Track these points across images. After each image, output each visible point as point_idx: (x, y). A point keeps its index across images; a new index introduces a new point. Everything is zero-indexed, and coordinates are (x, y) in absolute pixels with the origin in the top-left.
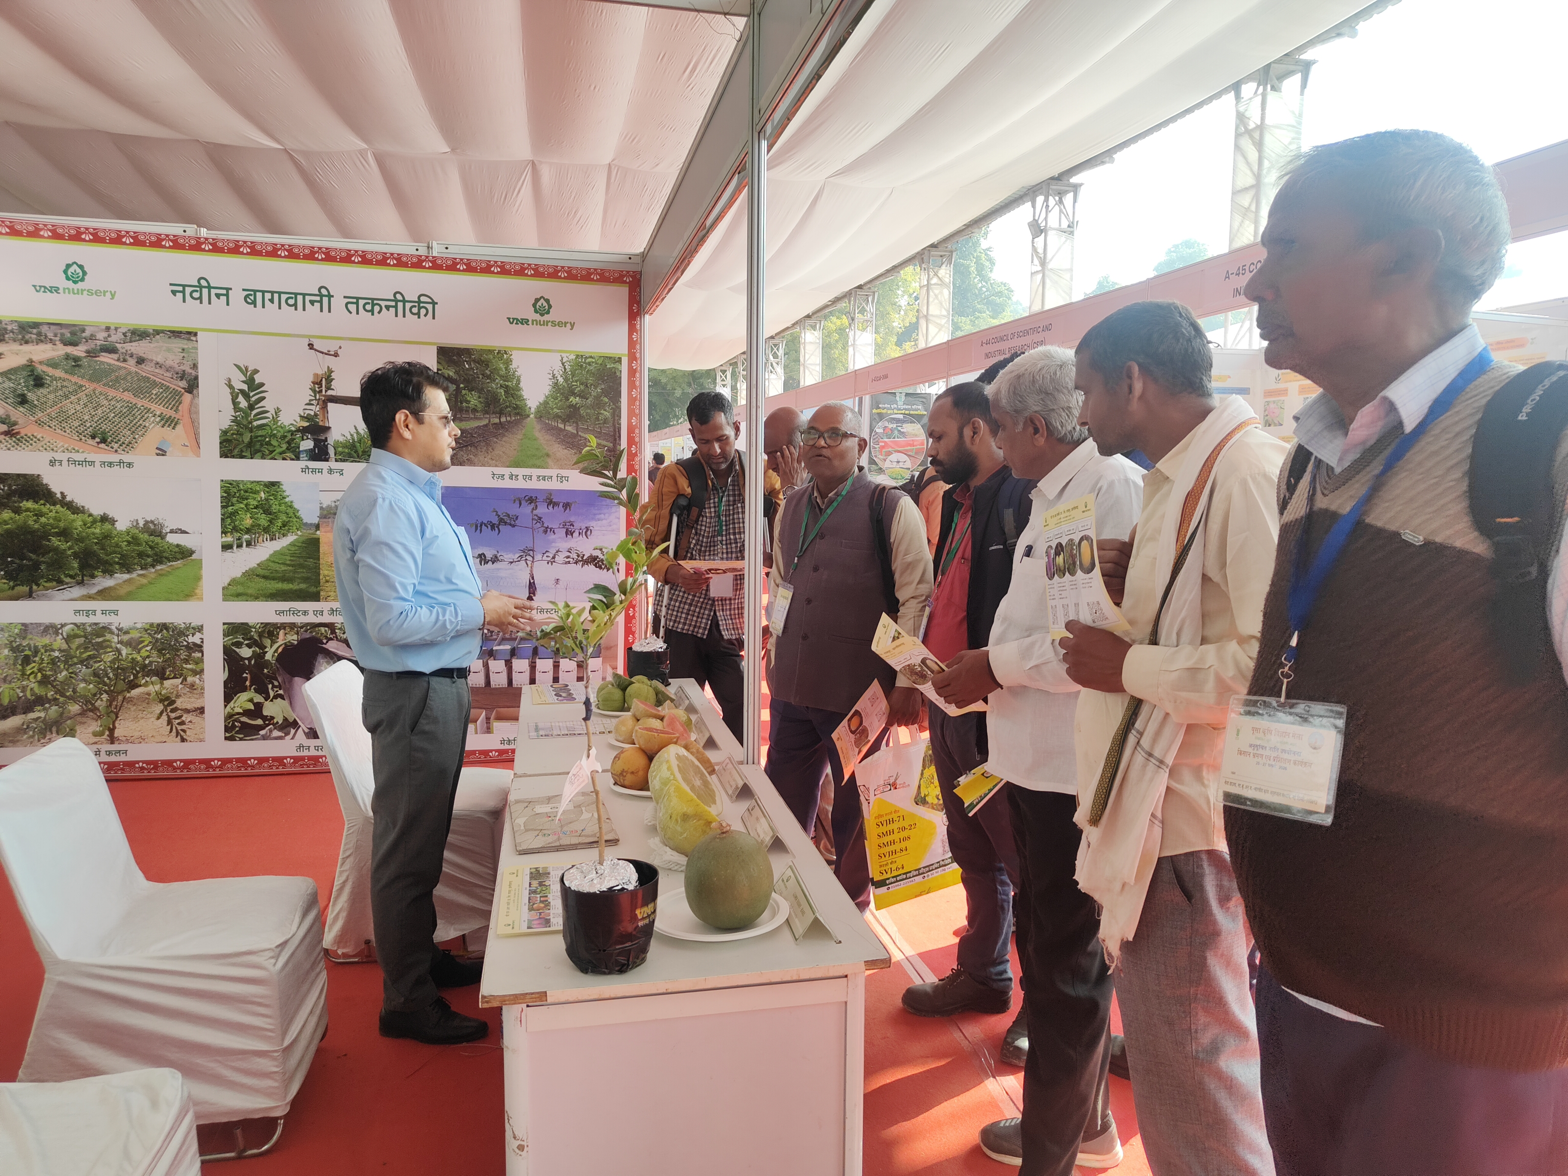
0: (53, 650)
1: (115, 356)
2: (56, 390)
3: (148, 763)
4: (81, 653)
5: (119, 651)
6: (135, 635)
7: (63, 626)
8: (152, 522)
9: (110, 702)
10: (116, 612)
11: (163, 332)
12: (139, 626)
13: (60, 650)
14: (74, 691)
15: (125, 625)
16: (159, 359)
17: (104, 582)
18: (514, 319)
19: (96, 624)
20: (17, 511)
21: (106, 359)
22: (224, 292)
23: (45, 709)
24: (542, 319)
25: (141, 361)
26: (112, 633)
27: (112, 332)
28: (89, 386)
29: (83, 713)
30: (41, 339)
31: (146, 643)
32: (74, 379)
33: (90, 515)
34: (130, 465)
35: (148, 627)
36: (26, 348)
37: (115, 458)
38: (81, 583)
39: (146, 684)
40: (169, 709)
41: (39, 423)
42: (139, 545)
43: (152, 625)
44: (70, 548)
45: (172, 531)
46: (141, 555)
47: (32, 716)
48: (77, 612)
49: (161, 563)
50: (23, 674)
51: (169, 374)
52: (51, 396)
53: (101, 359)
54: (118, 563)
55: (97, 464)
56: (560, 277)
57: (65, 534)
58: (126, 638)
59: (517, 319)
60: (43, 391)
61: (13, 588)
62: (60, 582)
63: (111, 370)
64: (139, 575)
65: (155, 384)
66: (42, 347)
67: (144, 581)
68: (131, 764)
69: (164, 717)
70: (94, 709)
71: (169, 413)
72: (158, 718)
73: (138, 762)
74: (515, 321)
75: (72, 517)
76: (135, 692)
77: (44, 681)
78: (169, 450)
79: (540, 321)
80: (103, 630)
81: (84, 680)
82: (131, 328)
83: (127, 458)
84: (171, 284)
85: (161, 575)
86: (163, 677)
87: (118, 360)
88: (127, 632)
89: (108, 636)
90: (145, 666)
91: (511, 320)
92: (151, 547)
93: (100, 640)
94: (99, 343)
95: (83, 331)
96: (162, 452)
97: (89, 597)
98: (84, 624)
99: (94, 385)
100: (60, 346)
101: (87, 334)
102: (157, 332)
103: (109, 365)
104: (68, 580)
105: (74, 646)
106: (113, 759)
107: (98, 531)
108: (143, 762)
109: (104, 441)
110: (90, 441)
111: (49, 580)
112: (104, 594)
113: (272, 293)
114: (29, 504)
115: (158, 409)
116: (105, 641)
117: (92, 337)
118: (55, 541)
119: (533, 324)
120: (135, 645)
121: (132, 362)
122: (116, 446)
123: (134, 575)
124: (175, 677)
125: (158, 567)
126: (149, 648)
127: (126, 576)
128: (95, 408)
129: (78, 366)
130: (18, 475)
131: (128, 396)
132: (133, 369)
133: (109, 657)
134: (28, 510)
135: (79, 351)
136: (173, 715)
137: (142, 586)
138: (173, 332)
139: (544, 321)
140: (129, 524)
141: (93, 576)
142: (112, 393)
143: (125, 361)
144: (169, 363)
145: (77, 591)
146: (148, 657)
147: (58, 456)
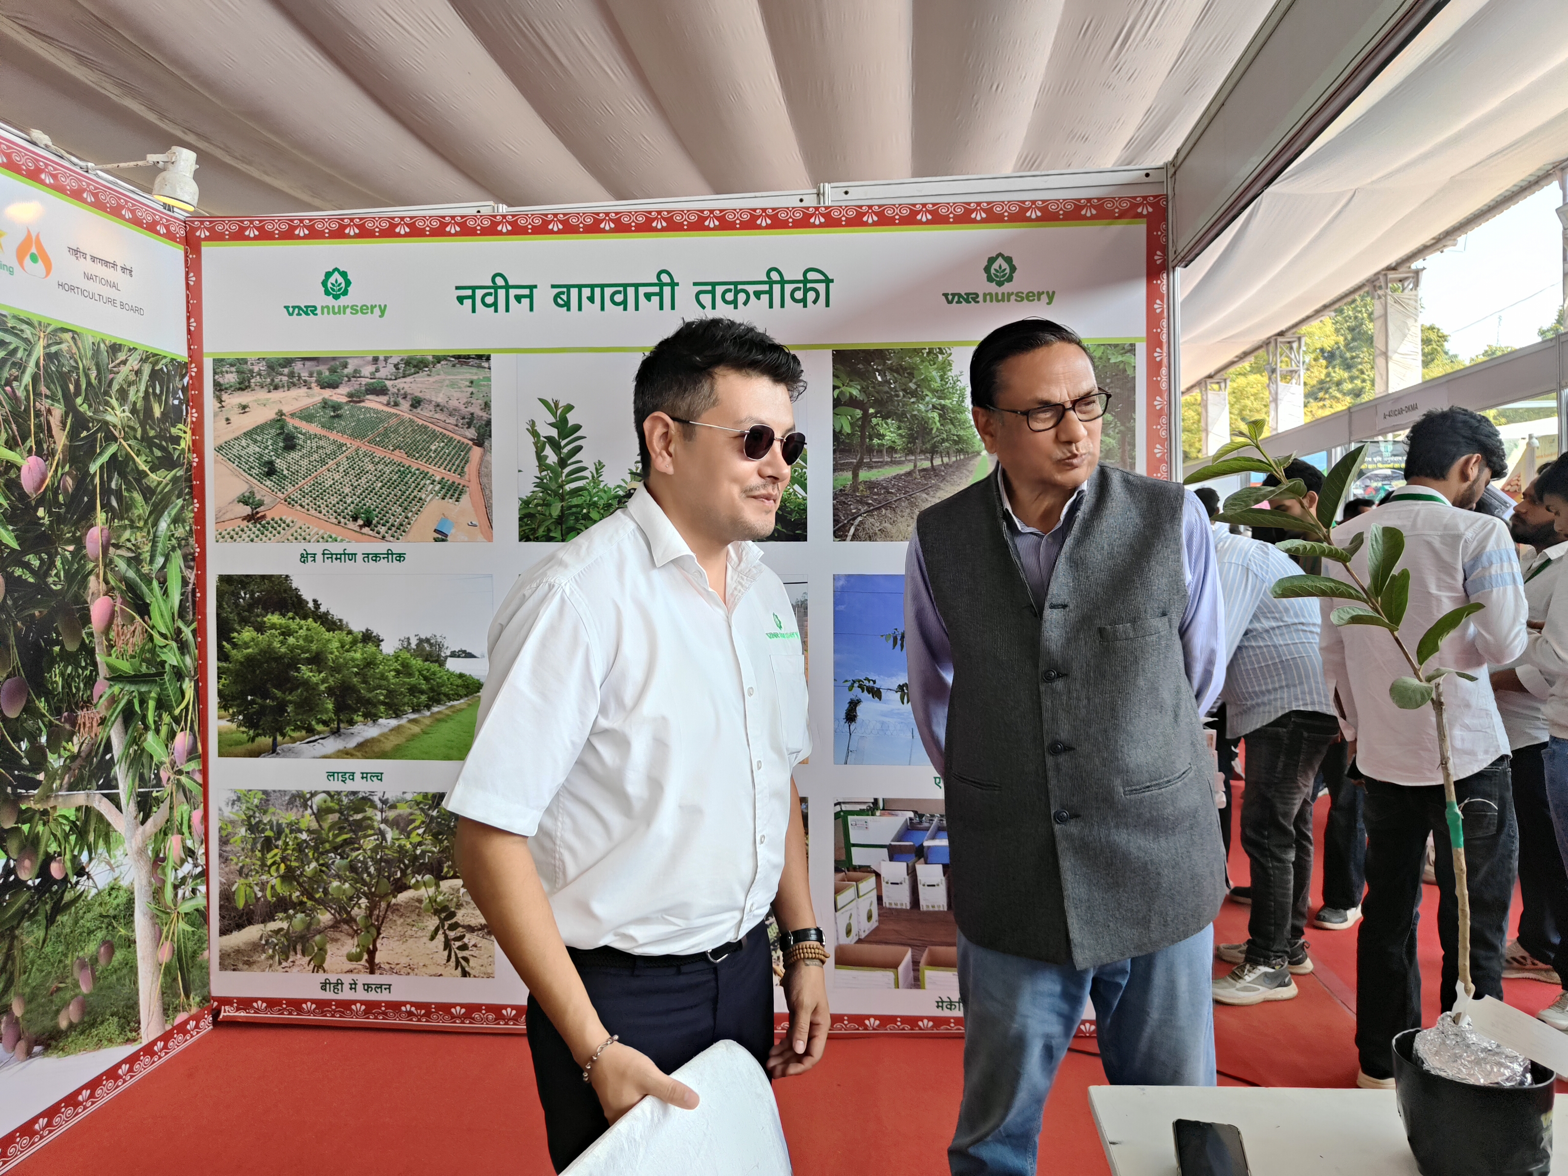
0: (300, 831)
1: (384, 399)
2: (310, 454)
3: (418, 1005)
4: (336, 836)
5: (382, 834)
6: (403, 810)
7: (313, 795)
8: (427, 640)
9: (371, 909)
10: (379, 776)
11: (445, 358)
12: (409, 797)
13: (309, 831)
14: (326, 892)
15: (391, 796)
16: (441, 399)
17: (365, 731)
18: (954, 295)
19: (354, 793)
20: (260, 628)
21: (373, 403)
22: (526, 292)
23: (290, 918)
24: (1000, 290)
25: (416, 403)
26: (374, 806)
27: (381, 364)
28: (352, 445)
29: (335, 926)
30: (295, 381)
31: (417, 823)
32: (333, 436)
33: (350, 632)
34: (400, 557)
35: (420, 798)
36: (276, 395)
37: (380, 547)
38: (336, 732)
39: (416, 887)
40: (447, 924)
41: (290, 502)
42: (410, 675)
43: (425, 796)
44: (324, 681)
45: (453, 655)
46: (414, 690)
47: (273, 926)
48: (331, 775)
49: (438, 702)
50: (263, 865)
51: (452, 420)
52: (304, 463)
53: (367, 404)
54: (383, 703)
55: (359, 557)
56: (1029, 220)
57: (317, 660)
58: (391, 814)
59: (959, 295)
60: (294, 455)
61: (253, 740)
62: (311, 731)
63: (380, 418)
64: (411, 721)
65: (434, 436)
66: (294, 392)
67: (416, 729)
68: (395, 1006)
69: (440, 937)
70: (350, 920)
71: (452, 477)
72: (432, 938)
73: (404, 1004)
74: (956, 299)
75: (328, 635)
76: (403, 897)
77: (289, 877)
78: (451, 533)
79: (997, 294)
80: (363, 802)
81: (338, 876)
82: (405, 356)
83: (397, 547)
84: (457, 288)
85: (438, 720)
86: (439, 877)
87: (388, 404)
88: (393, 807)
89: (370, 812)
90: (415, 858)
91: (950, 297)
92: (426, 679)
93: (359, 817)
94: (364, 381)
95: (345, 366)
96: (441, 536)
97: (346, 754)
98: (339, 793)
99: (357, 443)
100: (316, 389)
101: (349, 370)
102: (438, 359)
103: (377, 412)
104: (320, 727)
105: (326, 825)
106: (372, 996)
107: (358, 655)
108: (412, 1004)
109: (368, 523)
110: (351, 525)
111: (297, 728)
112: (366, 749)
113: (592, 287)
114: (274, 618)
115: (438, 473)
116: (365, 818)
117: (356, 374)
118: (306, 672)
119: (985, 301)
120: (402, 825)
121: (405, 405)
122: (383, 530)
123: (403, 721)
124: (455, 877)
125: (435, 709)
126: (421, 831)
127: (393, 723)
128: (358, 477)
129: (338, 416)
130: (263, 577)
131: (399, 456)
132: (407, 416)
133: (369, 843)
134: (273, 626)
135: (339, 395)
136: (452, 934)
137: (414, 737)
138: (458, 357)
139: (1003, 294)
140: (398, 645)
141: (351, 723)
142: (379, 453)
143: (396, 404)
144: (454, 403)
145: (332, 745)
146: (420, 844)
147: (313, 547)
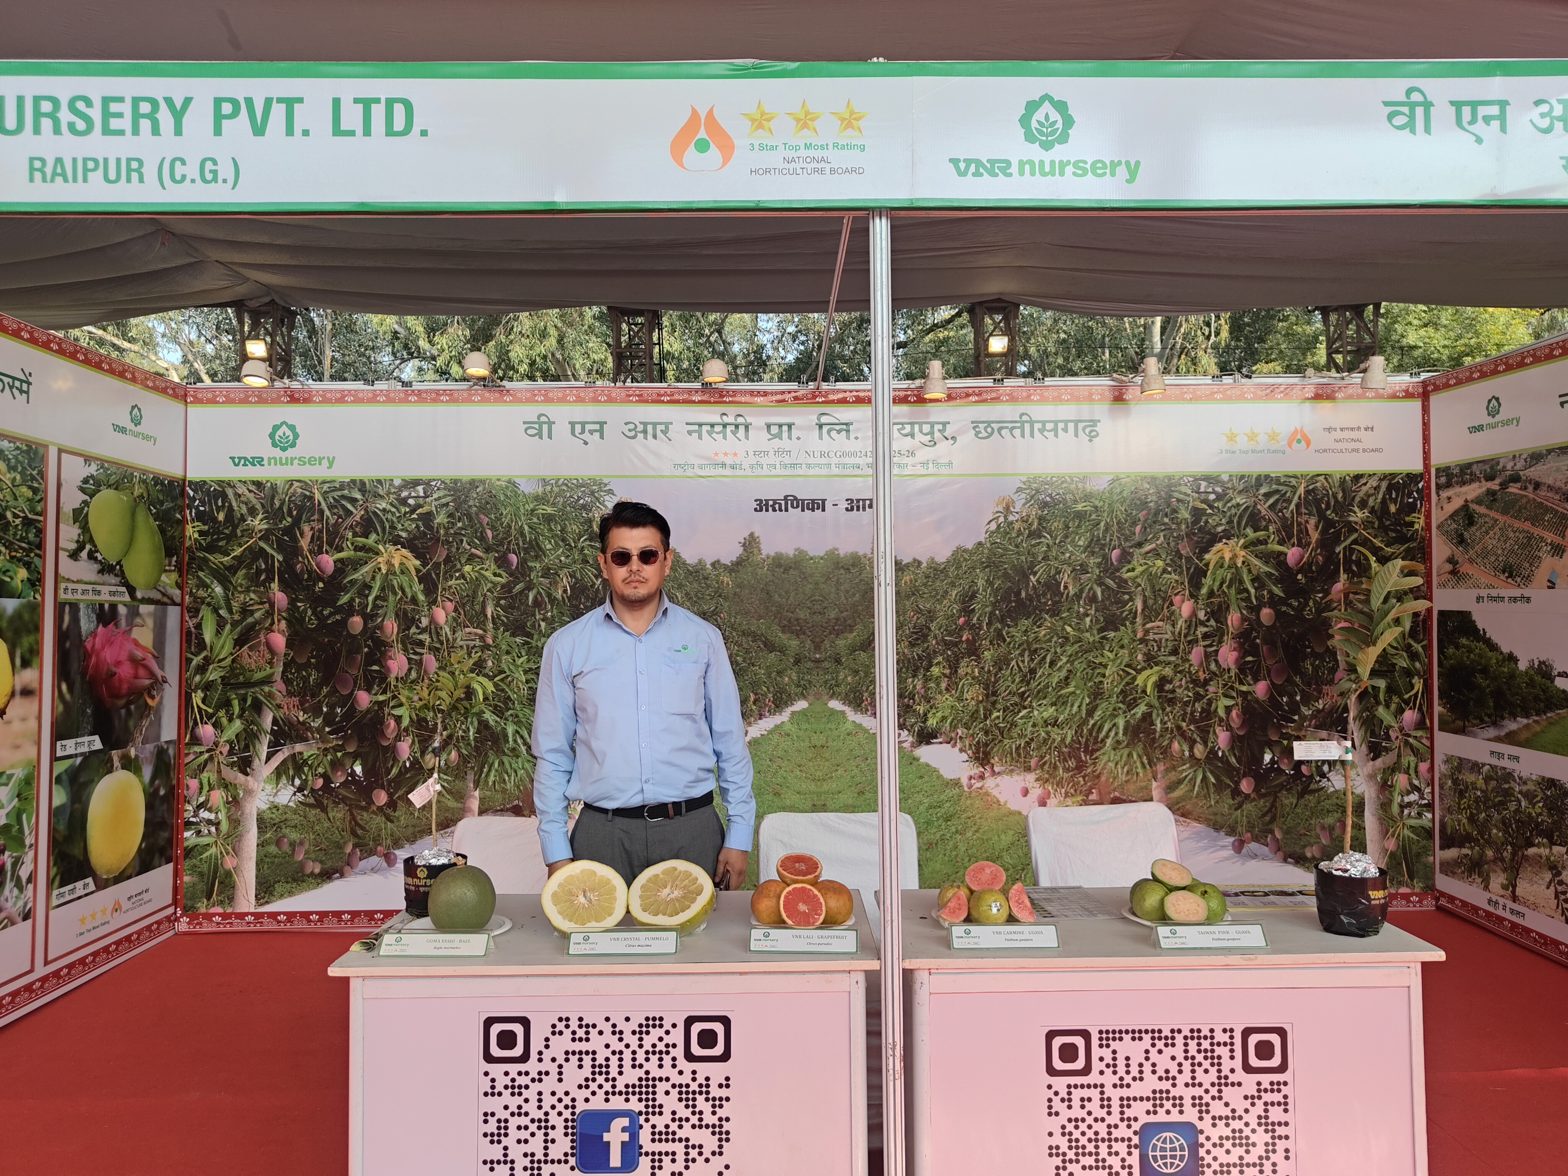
0: (1477, 789)
1: (1518, 485)
2: (1481, 527)
3: (1542, 936)
4: (1495, 797)
5: (1519, 801)
6: (1531, 786)
7: (1484, 765)
8: (1544, 663)
9: (1514, 854)
10: (1517, 758)
11: (1553, 450)
12: (1534, 777)
13: (1482, 791)
14: (1490, 835)
15: (1525, 774)
16: (1550, 481)
17: (1512, 726)
19: (1505, 769)
20: (1457, 647)
21: (1514, 489)
23: (1472, 848)
25: (1537, 486)
26: (1515, 781)
27: (1517, 459)
28: (1502, 519)
29: (1494, 861)
30: (1474, 479)
31: (1539, 798)
32: (1493, 514)
33: (1502, 653)
34: (1528, 600)
35: (1540, 780)
36: (1465, 489)
37: (1517, 593)
38: (1495, 724)
39: (1538, 846)
40: (1557, 879)
41: (1471, 561)
42: (1534, 687)
43: (1543, 778)
44: (1488, 686)
45: (1560, 675)
46: (1536, 699)
47: (1465, 851)
48: (1492, 753)
49: (1551, 710)
50: (1459, 808)
51: (1557, 497)
52: (1478, 534)
53: (1511, 490)
54: (1519, 706)
55: (1506, 599)
57: (1485, 671)
58: (1525, 788)
60: (1473, 529)
61: (1454, 722)
62: (1482, 721)
63: (1517, 498)
64: (1535, 721)
65: (1547, 510)
66: (1475, 485)
67: (1538, 728)
68: (1528, 931)
69: (1552, 888)
70: (1502, 860)
71: (1558, 540)
72: (1548, 888)
73: (1533, 931)
75: (1490, 654)
76: (1532, 851)
77: (1472, 819)
78: (1558, 582)
80: (1508, 776)
81: (1496, 826)
82: (1530, 452)
83: (1526, 592)
84: (1560, 396)
85: (1551, 723)
86: (1552, 843)
87: (1521, 489)
88: (1525, 783)
89: (1513, 784)
90: (1538, 824)
92: (1543, 690)
93: (1507, 786)
94: (1508, 473)
95: (1498, 463)
96: (1552, 585)
97: (1498, 739)
98: (1496, 767)
99: (1505, 518)
100: (1484, 482)
101: (1501, 465)
102: (1549, 452)
103: (1515, 494)
104: (1486, 719)
105: (1490, 788)
106: (1514, 918)
107: (1506, 670)
108: (1537, 933)
109: (1511, 576)
110: (1502, 577)
111: (1475, 718)
112: (1510, 738)
114: (1464, 641)
115: (1549, 537)
116: (1510, 788)
117: (1504, 469)
118: (1480, 679)
120: (1529, 796)
121: (1531, 488)
122: (1519, 579)
123: (1531, 721)
124: (1560, 845)
125: (1549, 715)
126: (1541, 805)
127: (1525, 721)
128: (1505, 542)
129: (1495, 500)
130: (1458, 612)
131: (1527, 526)
132: (1531, 496)
133: (1513, 806)
134: (1464, 646)
135: (1494, 485)
136: (1559, 888)
137: (1536, 735)
138: (1560, 448)
140: (1527, 664)
141: (1503, 718)
142: (1517, 524)
143: (1526, 488)
144: (1559, 484)
145: (1492, 732)
146: (1541, 814)
147: (1484, 593)
